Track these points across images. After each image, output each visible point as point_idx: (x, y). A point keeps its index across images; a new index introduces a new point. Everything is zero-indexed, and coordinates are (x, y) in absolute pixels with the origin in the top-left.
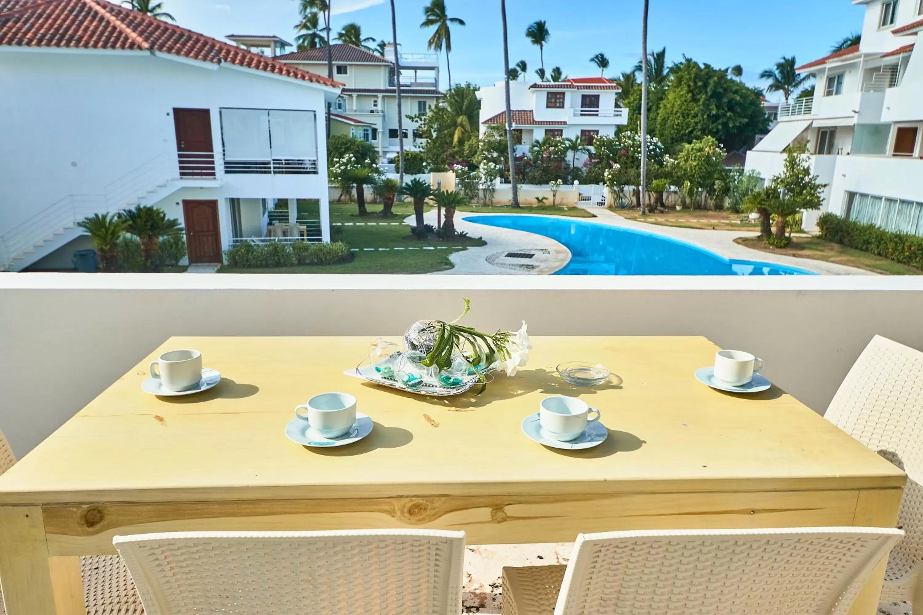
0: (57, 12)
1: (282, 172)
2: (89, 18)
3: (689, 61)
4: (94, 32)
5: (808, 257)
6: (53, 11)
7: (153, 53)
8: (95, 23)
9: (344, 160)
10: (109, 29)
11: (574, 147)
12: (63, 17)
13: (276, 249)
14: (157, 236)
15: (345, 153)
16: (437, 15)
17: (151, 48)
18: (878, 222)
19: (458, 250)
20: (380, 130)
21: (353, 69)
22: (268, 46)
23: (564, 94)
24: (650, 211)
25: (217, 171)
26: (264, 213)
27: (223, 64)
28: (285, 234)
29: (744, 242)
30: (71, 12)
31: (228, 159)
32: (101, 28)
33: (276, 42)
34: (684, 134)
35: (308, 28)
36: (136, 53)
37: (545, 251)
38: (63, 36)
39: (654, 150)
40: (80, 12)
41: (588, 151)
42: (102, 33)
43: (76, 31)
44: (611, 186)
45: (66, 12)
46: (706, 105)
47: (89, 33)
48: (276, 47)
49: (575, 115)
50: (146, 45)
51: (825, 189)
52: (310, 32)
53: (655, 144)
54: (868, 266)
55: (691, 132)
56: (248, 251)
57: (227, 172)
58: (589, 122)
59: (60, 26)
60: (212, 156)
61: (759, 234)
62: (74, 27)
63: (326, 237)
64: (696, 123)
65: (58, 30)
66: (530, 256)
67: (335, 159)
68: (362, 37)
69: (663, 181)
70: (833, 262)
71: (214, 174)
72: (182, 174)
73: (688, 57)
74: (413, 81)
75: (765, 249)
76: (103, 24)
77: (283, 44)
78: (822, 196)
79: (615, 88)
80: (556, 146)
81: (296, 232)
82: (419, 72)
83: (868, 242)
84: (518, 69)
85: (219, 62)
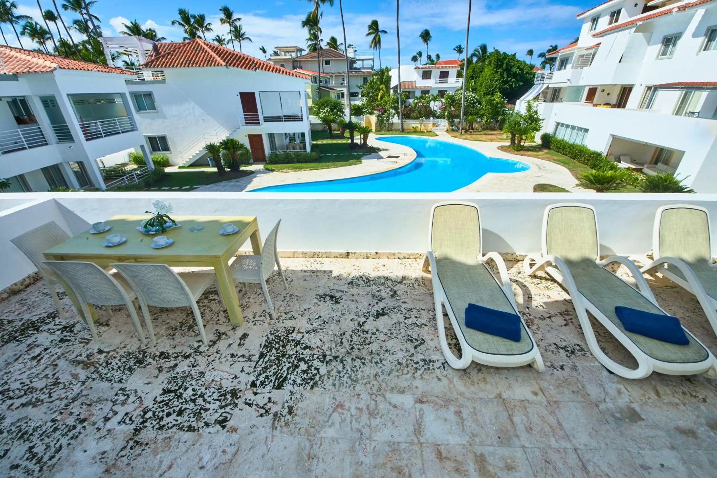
0: (188, 49)
1: (291, 121)
2: (201, 51)
3: (496, 50)
4: (203, 58)
5: (529, 156)
6: (186, 49)
7: (227, 68)
8: (203, 54)
9: (325, 111)
10: (209, 57)
11: (435, 99)
12: (190, 51)
13: (287, 155)
14: (236, 151)
15: (325, 107)
16: (374, 29)
17: (226, 65)
18: (567, 139)
19: (367, 155)
20: (346, 93)
21: (333, 62)
22: (294, 52)
23: (431, 71)
24: (466, 132)
25: (260, 121)
26: (286, 138)
27: (257, 70)
28: (294, 148)
29: (502, 148)
30: (194, 48)
31: (265, 115)
32: (206, 56)
33: (297, 50)
34: (490, 91)
35: (312, 40)
36: (220, 68)
37: (405, 154)
38: (190, 61)
39: (473, 100)
40: (197, 49)
41: (441, 101)
42: (206, 58)
43: (196, 59)
44: (448, 119)
45: (192, 49)
46: (502, 75)
47: (201, 59)
48: (297, 52)
49: (436, 83)
50: (224, 64)
51: (543, 121)
52: (314, 42)
53: (474, 97)
54: (554, 160)
55: (494, 90)
56: (276, 157)
57: (265, 121)
58: (443, 86)
59: (189, 56)
60: (258, 115)
61: (510, 144)
62: (195, 56)
63: (308, 149)
64: (497, 85)
65: (188, 59)
66: (397, 157)
67: (321, 110)
68: (338, 44)
69: (474, 116)
70: (539, 158)
71: (259, 123)
72: (246, 123)
73: (496, 48)
74: (361, 66)
75: (510, 152)
76: (207, 54)
77: (301, 50)
78: (541, 125)
79: (457, 67)
80: (425, 99)
81: (298, 147)
82: (364, 61)
83: (559, 148)
84: (418, 56)
85: (255, 70)
